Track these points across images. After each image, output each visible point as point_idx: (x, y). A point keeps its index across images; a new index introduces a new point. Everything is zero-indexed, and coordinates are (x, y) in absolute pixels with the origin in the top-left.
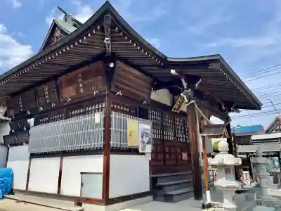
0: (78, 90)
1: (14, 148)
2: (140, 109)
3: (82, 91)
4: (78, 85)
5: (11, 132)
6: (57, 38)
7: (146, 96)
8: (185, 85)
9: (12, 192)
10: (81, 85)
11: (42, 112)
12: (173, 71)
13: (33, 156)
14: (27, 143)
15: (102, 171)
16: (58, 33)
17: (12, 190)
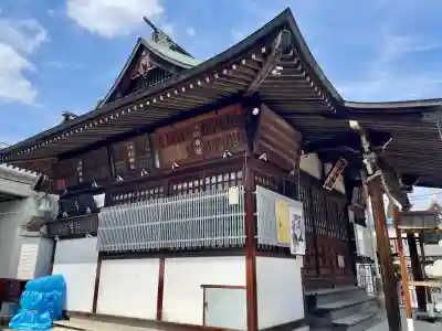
0: (191, 150)
1: (67, 242)
2: (287, 182)
3: (199, 151)
4: (193, 142)
5: (60, 216)
6: (145, 67)
7: (294, 163)
8: (366, 146)
9: (65, 316)
10: (198, 142)
11: (122, 184)
12: (353, 124)
13: (104, 255)
14: (94, 234)
15: (244, 284)
16: (145, 60)
17: (64, 312)
